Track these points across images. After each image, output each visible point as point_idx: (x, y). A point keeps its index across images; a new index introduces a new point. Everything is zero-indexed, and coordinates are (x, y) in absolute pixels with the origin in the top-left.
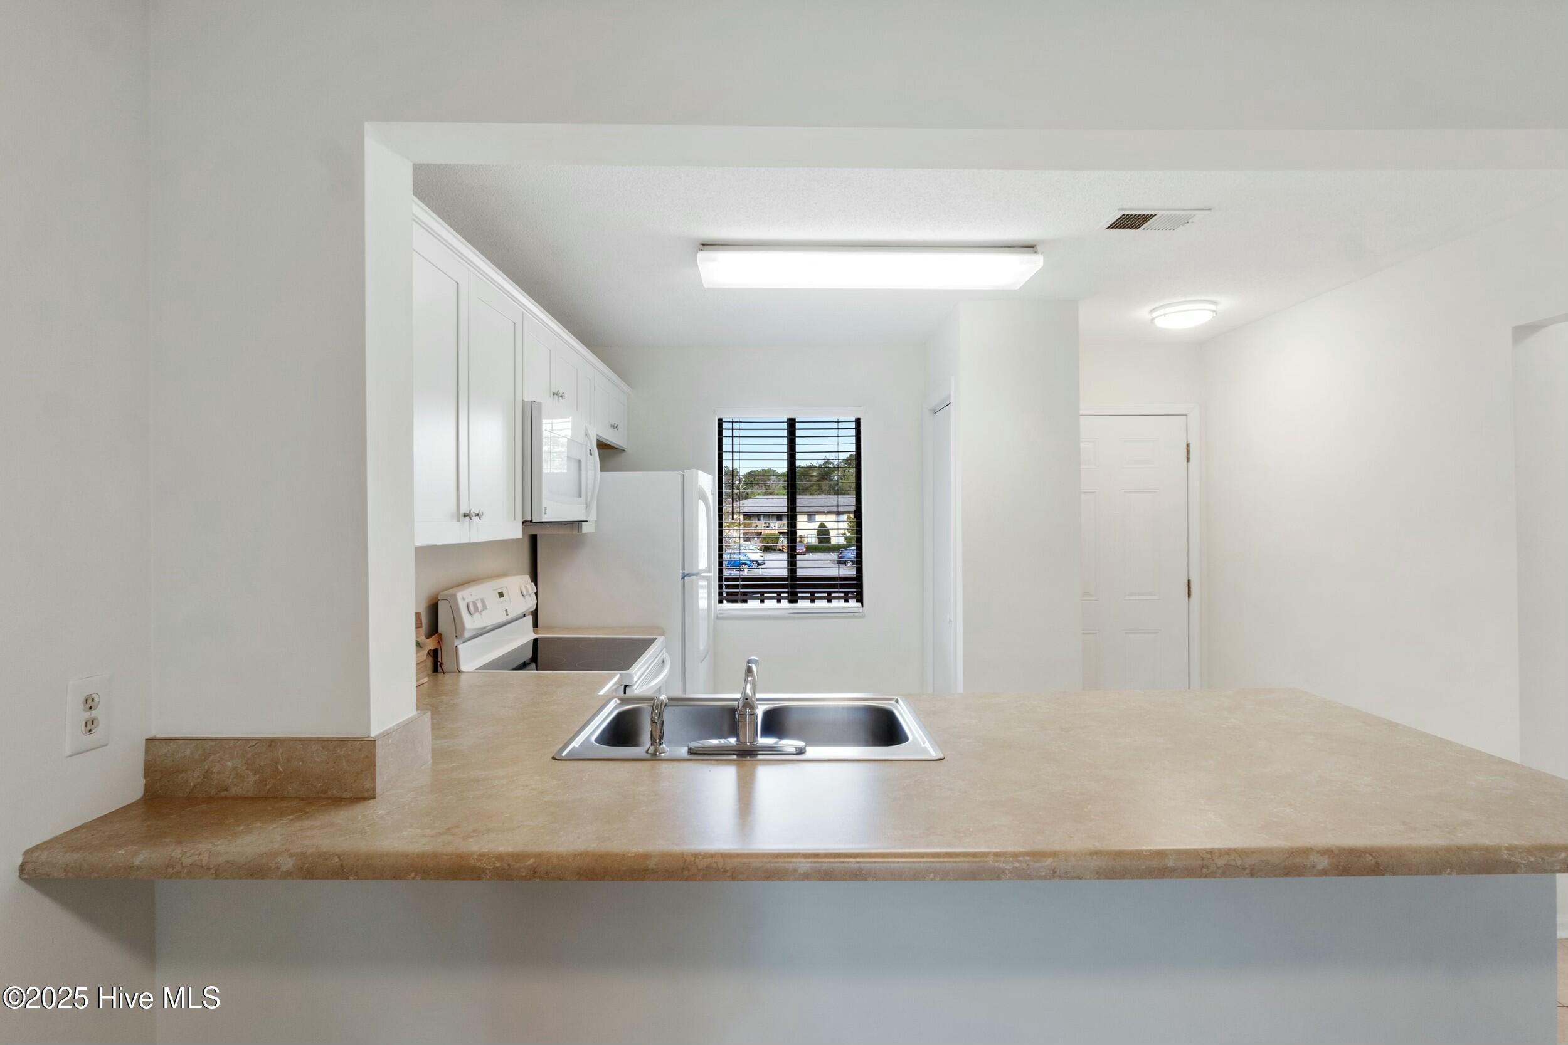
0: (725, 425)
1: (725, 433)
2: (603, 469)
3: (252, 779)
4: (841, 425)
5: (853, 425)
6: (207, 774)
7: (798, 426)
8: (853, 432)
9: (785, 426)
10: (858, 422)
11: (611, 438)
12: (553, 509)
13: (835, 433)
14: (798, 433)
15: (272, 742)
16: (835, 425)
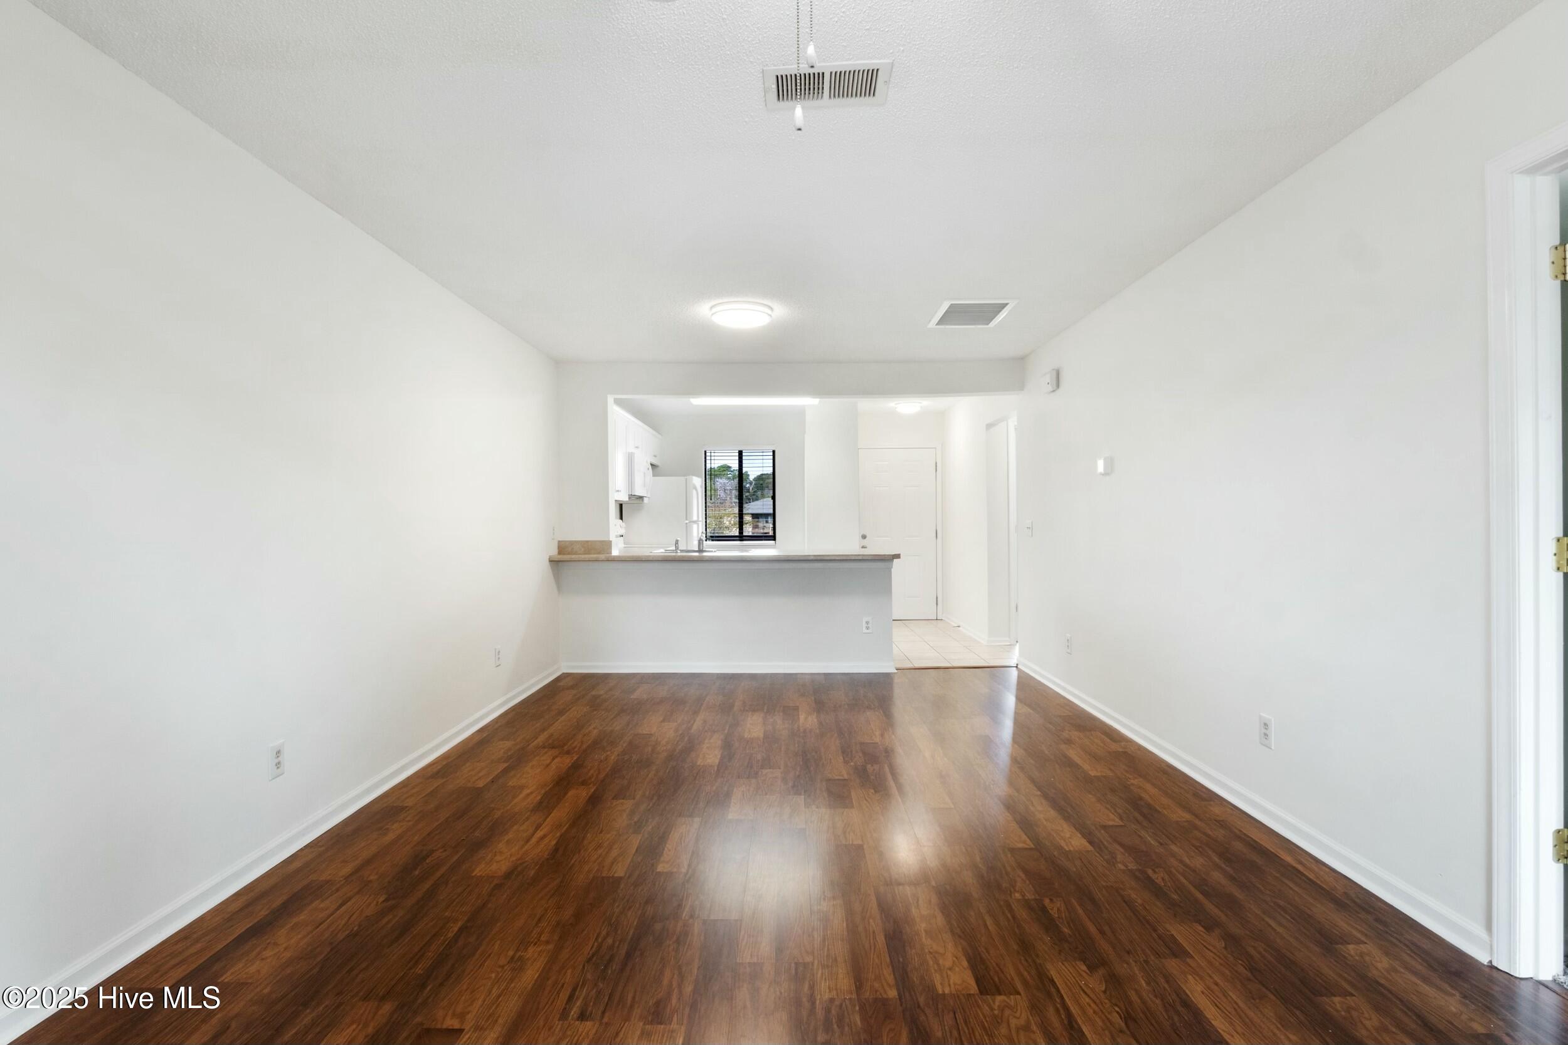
0: (708, 454)
1: (708, 458)
2: (654, 475)
3: (583, 550)
4: (764, 454)
5: (771, 454)
6: (573, 549)
7: (744, 454)
8: (771, 457)
9: (737, 454)
10: (774, 452)
11: (654, 462)
12: (638, 493)
13: (761, 457)
14: (744, 458)
15: (587, 542)
16: (761, 454)
